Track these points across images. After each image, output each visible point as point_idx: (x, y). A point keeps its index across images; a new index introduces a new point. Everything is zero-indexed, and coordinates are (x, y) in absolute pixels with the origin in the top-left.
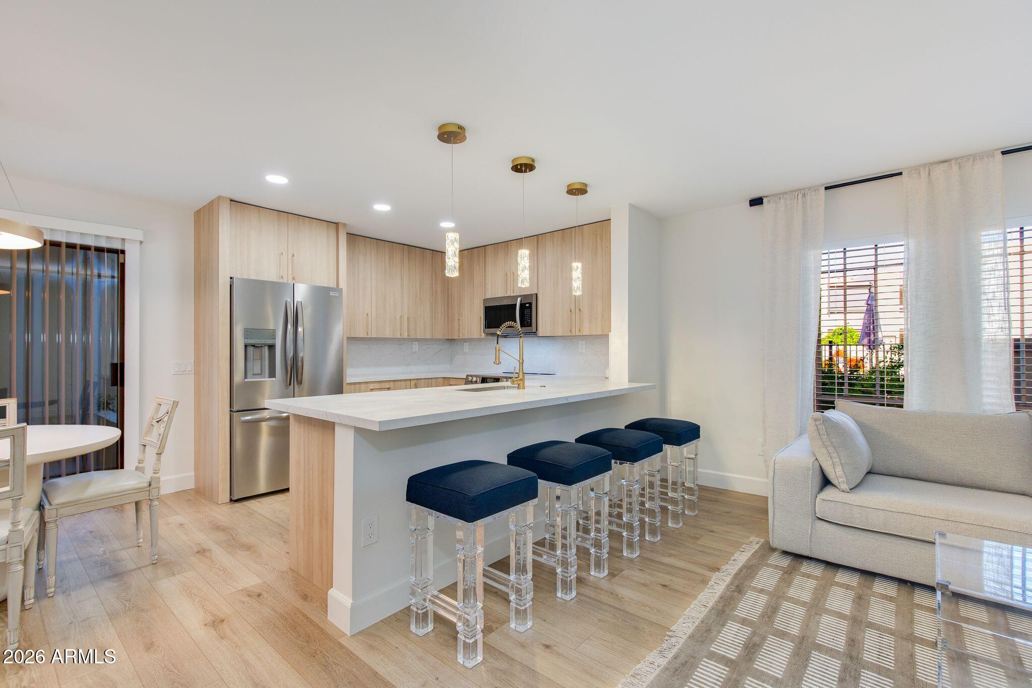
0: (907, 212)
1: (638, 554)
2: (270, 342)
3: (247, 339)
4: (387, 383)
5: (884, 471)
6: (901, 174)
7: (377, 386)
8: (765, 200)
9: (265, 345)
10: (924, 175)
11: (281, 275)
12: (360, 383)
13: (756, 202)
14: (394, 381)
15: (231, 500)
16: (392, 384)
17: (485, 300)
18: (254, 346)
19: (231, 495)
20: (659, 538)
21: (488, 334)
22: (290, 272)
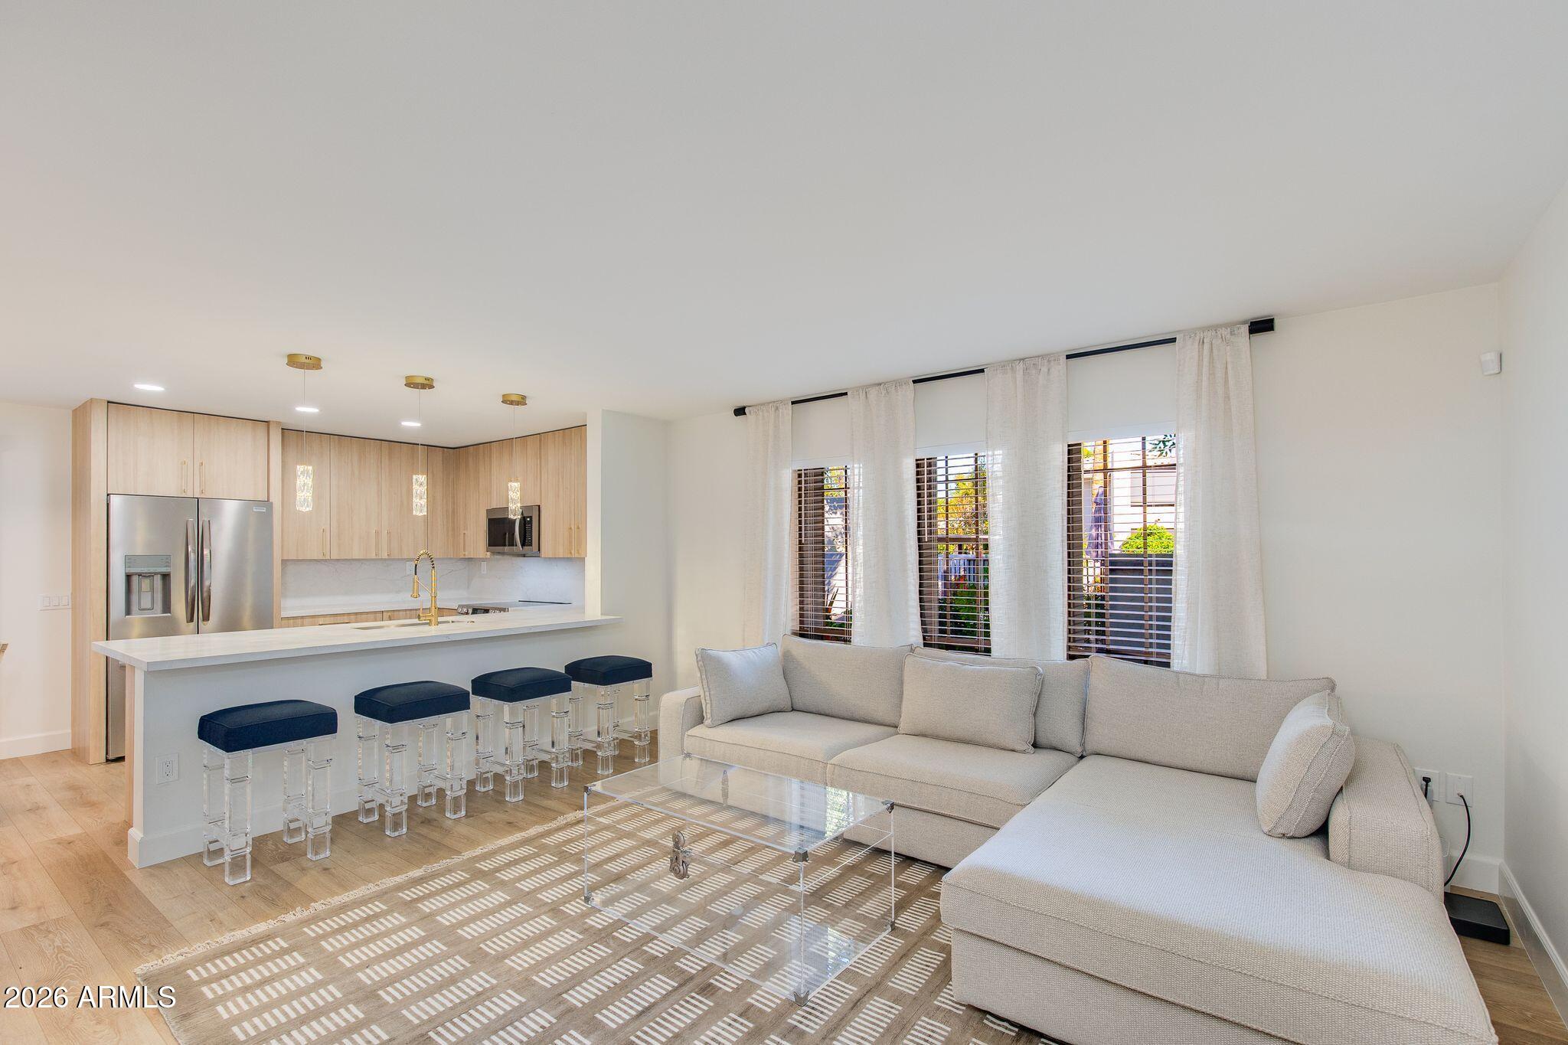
0: (852, 435)
1: (521, 797)
2: (164, 570)
3: (129, 567)
4: (346, 617)
5: (803, 708)
6: (846, 394)
7: (332, 620)
8: (747, 410)
9: (156, 574)
10: (862, 396)
11: (183, 488)
12: (302, 617)
13: (740, 411)
14: (356, 614)
15: (108, 760)
16: (352, 617)
17: (488, 511)
18: (140, 575)
19: (107, 754)
20: (566, 783)
21: (493, 553)
22: (197, 484)
